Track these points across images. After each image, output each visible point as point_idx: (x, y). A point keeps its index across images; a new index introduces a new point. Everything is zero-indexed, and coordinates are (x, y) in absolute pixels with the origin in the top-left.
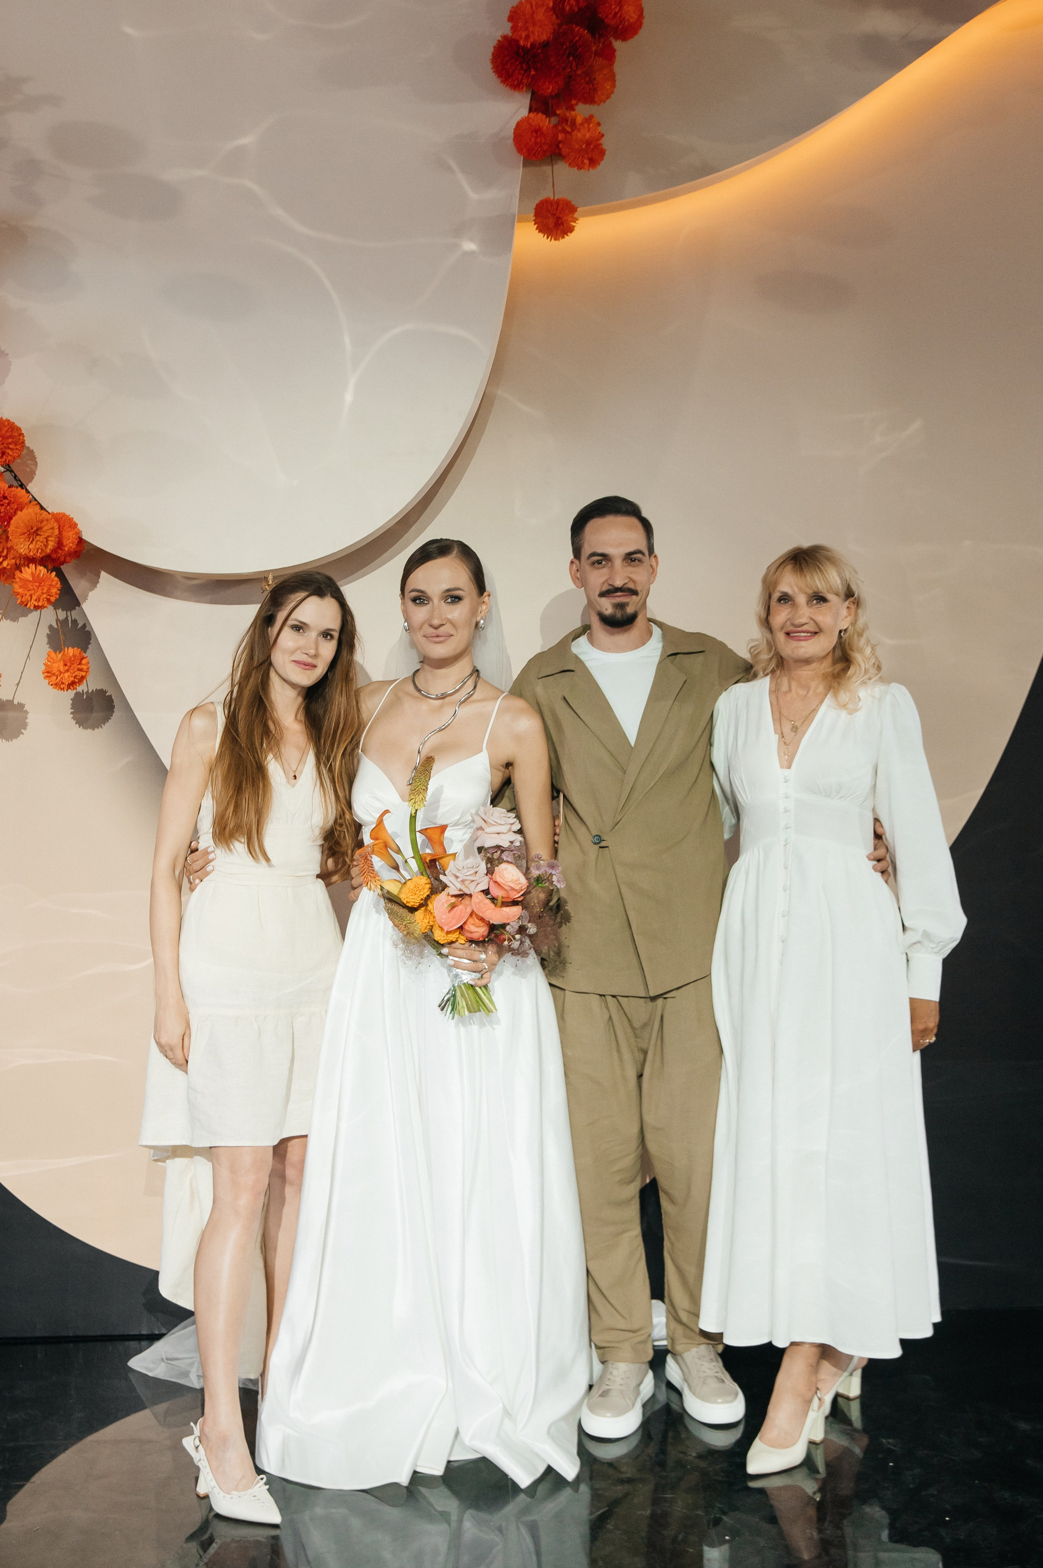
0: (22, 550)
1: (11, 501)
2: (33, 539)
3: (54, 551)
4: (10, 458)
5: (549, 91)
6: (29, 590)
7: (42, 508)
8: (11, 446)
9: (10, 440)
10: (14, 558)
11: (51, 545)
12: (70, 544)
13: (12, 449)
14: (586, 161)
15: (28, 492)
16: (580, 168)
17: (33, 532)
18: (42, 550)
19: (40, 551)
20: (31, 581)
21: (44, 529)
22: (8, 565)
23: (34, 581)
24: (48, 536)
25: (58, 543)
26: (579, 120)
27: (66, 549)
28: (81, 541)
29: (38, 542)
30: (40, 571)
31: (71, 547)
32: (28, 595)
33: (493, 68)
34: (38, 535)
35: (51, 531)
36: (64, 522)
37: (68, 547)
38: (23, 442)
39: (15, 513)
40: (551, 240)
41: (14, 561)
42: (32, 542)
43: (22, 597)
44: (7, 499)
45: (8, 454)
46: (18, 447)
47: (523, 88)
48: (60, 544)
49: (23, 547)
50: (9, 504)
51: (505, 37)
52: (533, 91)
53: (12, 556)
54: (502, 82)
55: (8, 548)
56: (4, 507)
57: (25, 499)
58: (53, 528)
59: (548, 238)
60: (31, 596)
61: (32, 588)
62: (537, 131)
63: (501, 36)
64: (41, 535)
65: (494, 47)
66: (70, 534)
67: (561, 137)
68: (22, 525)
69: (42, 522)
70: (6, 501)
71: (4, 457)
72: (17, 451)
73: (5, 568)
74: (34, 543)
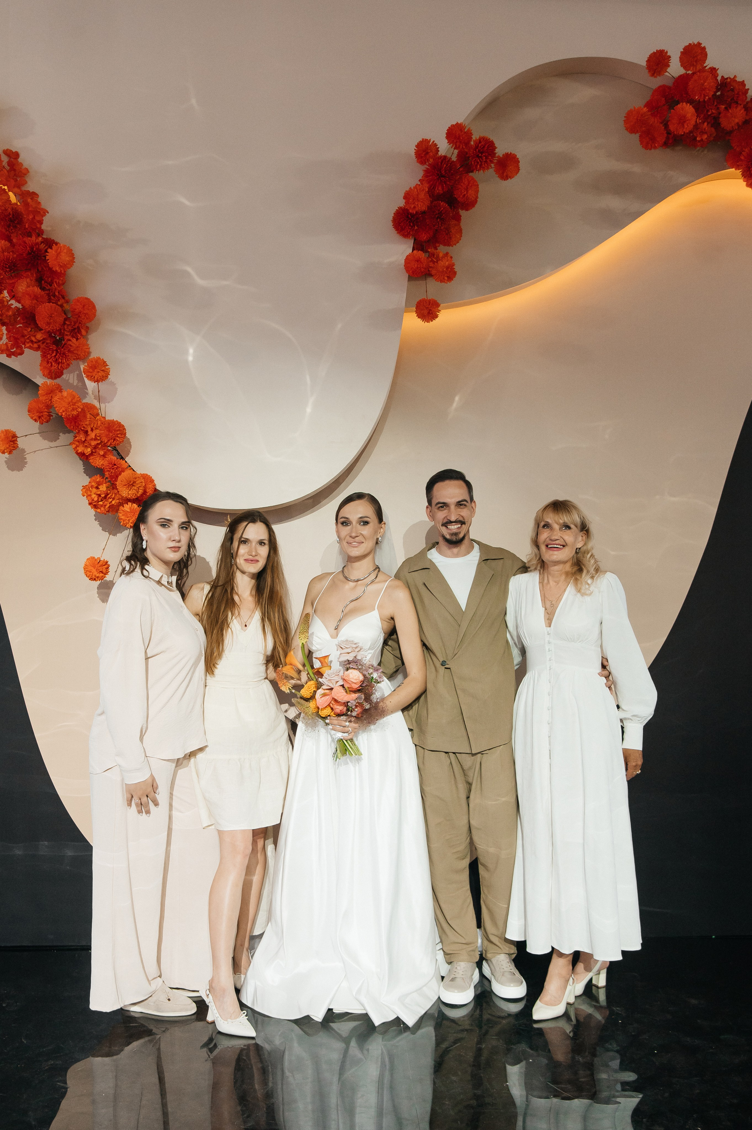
0: (124, 495)
1: (118, 467)
2: (131, 488)
3: (142, 495)
4: (118, 442)
5: (425, 238)
6: (128, 517)
7: (134, 470)
8: (119, 436)
9: (119, 432)
10: (118, 499)
11: (141, 492)
12: (150, 492)
13: (119, 437)
14: (446, 278)
15: (126, 462)
16: (441, 281)
17: (131, 484)
18: (135, 494)
19: (134, 495)
20: (129, 512)
21: (137, 482)
22: (115, 503)
23: (131, 512)
24: (139, 487)
25: (144, 491)
26: (441, 255)
27: (148, 494)
28: (156, 490)
29: (134, 490)
30: (134, 506)
31: (150, 493)
32: (127, 520)
33: (393, 225)
34: (134, 486)
35: (141, 483)
36: (148, 479)
37: (149, 493)
38: (125, 434)
39: (120, 474)
40: (425, 323)
41: (118, 501)
42: (130, 490)
43: (124, 521)
44: (116, 466)
45: (117, 440)
46: (123, 436)
47: (410, 237)
48: (145, 492)
49: (125, 492)
50: (117, 468)
51: (400, 208)
52: (415, 238)
53: (117, 498)
54: (398, 233)
55: (115, 494)
56: (114, 470)
57: (125, 466)
58: (141, 482)
59: (423, 321)
60: (129, 520)
61: (129, 516)
62: (418, 261)
63: (398, 207)
64: (135, 486)
65: (394, 213)
66: (150, 486)
67: (431, 265)
68: (125, 480)
69: (136, 478)
70: (116, 467)
71: (115, 441)
72: (122, 439)
73: (113, 505)
74: (131, 490)
